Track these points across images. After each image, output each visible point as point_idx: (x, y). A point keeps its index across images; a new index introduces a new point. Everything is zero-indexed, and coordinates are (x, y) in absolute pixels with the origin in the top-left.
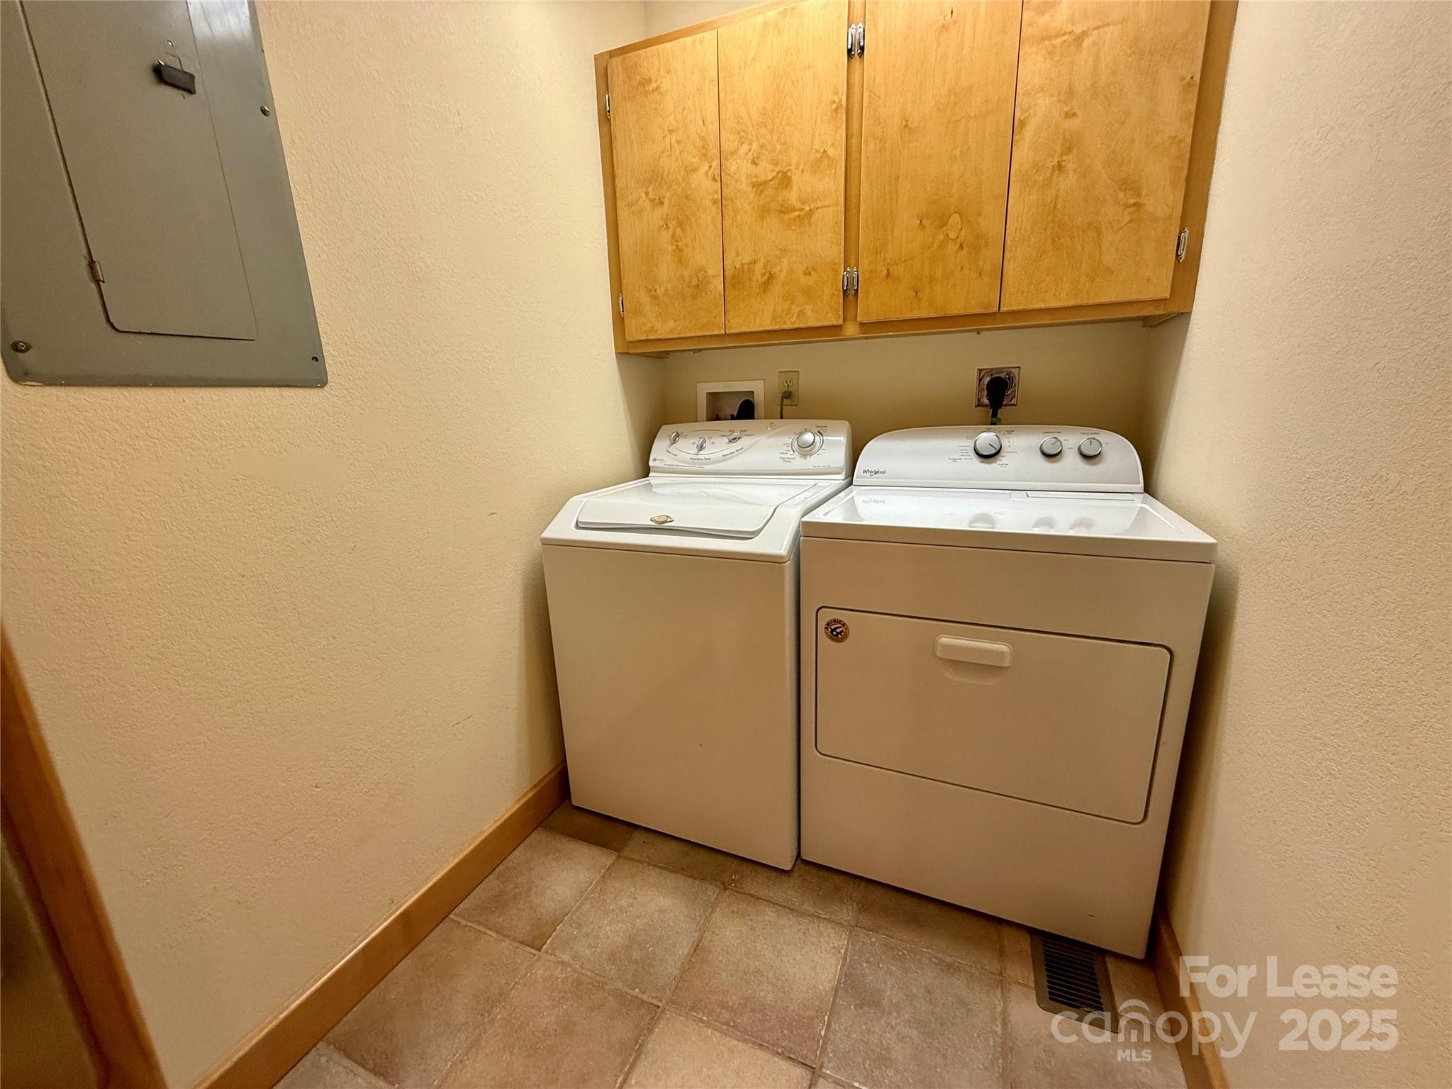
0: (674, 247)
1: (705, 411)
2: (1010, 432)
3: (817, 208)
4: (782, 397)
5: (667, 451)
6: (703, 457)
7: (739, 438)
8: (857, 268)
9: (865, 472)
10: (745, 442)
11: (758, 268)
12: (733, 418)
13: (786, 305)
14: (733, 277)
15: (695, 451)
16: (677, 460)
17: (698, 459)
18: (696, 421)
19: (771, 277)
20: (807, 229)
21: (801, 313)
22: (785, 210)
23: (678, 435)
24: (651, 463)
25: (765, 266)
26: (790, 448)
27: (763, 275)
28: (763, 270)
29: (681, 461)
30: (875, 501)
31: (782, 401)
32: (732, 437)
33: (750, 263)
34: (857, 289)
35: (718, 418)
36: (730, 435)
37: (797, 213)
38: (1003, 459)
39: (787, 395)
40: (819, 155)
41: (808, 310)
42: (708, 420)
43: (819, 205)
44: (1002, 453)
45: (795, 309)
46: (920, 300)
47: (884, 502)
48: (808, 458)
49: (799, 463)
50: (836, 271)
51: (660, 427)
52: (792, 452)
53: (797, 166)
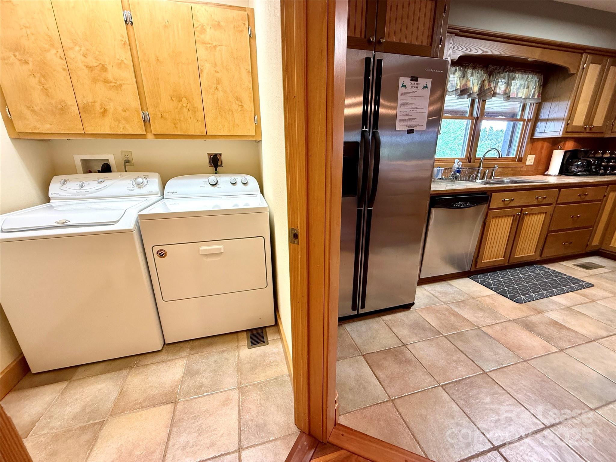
0: (42, 87)
1: (81, 168)
2: (220, 176)
3: (123, 84)
4: (125, 162)
5: (60, 189)
6: (83, 191)
7: (104, 181)
8: (148, 112)
9: (168, 193)
10: (107, 183)
11: (98, 105)
12: (99, 172)
13: (116, 123)
14: (84, 108)
15: (79, 188)
16: (67, 193)
17: (81, 192)
18: (77, 174)
19: (105, 110)
20: (120, 92)
21: (124, 128)
22: (106, 81)
23: (65, 181)
24: (50, 195)
25: (101, 105)
26: (132, 185)
27: (101, 109)
28: (101, 107)
29: (70, 194)
30: (175, 204)
31: (125, 164)
32: (100, 181)
33: (92, 102)
34: (149, 121)
35: (90, 172)
36: (98, 180)
37: (114, 84)
38: (218, 185)
39: (127, 161)
40: (120, 61)
41: (128, 126)
42: (84, 173)
43: (124, 82)
44: (218, 183)
45: (121, 126)
46: (177, 128)
47: (178, 204)
48: (141, 188)
49: (137, 191)
50: (138, 112)
51: (53, 177)
52: (133, 187)
53: (109, 64)
